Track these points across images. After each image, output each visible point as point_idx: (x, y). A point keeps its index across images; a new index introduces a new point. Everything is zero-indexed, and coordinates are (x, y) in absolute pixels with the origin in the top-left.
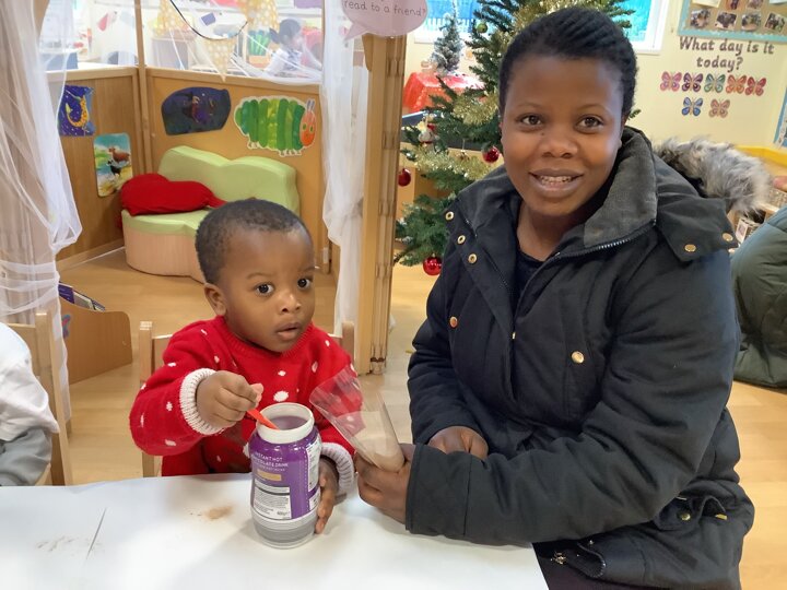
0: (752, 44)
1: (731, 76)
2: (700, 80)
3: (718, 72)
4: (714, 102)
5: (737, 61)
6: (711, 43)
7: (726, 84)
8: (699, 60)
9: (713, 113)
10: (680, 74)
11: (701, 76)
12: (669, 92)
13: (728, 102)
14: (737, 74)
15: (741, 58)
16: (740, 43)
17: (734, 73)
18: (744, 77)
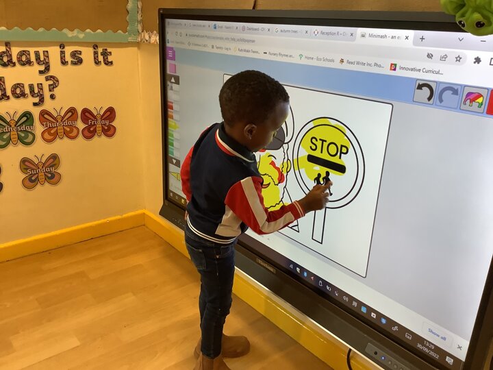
0: (69, 50)
1: (44, 112)
3: (12, 107)
4: (25, 164)
5: (46, 85)
7: (39, 128)
13: (54, 157)
14: (56, 107)
15: (51, 79)
16: (41, 50)
17: (49, 105)
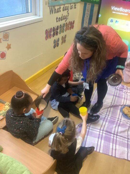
0: (71, 5)
1: (66, 23)
2: (58, 29)
3: (63, 22)
4: (62, 38)
5: (67, 15)
6: (60, 8)
8: (57, 18)
9: (62, 42)
10: (51, 29)
11: (58, 26)
12: (49, 40)
13: (66, 36)
14: (68, 21)
15: (68, 13)
16: (68, 5)
18: (70, 22)
